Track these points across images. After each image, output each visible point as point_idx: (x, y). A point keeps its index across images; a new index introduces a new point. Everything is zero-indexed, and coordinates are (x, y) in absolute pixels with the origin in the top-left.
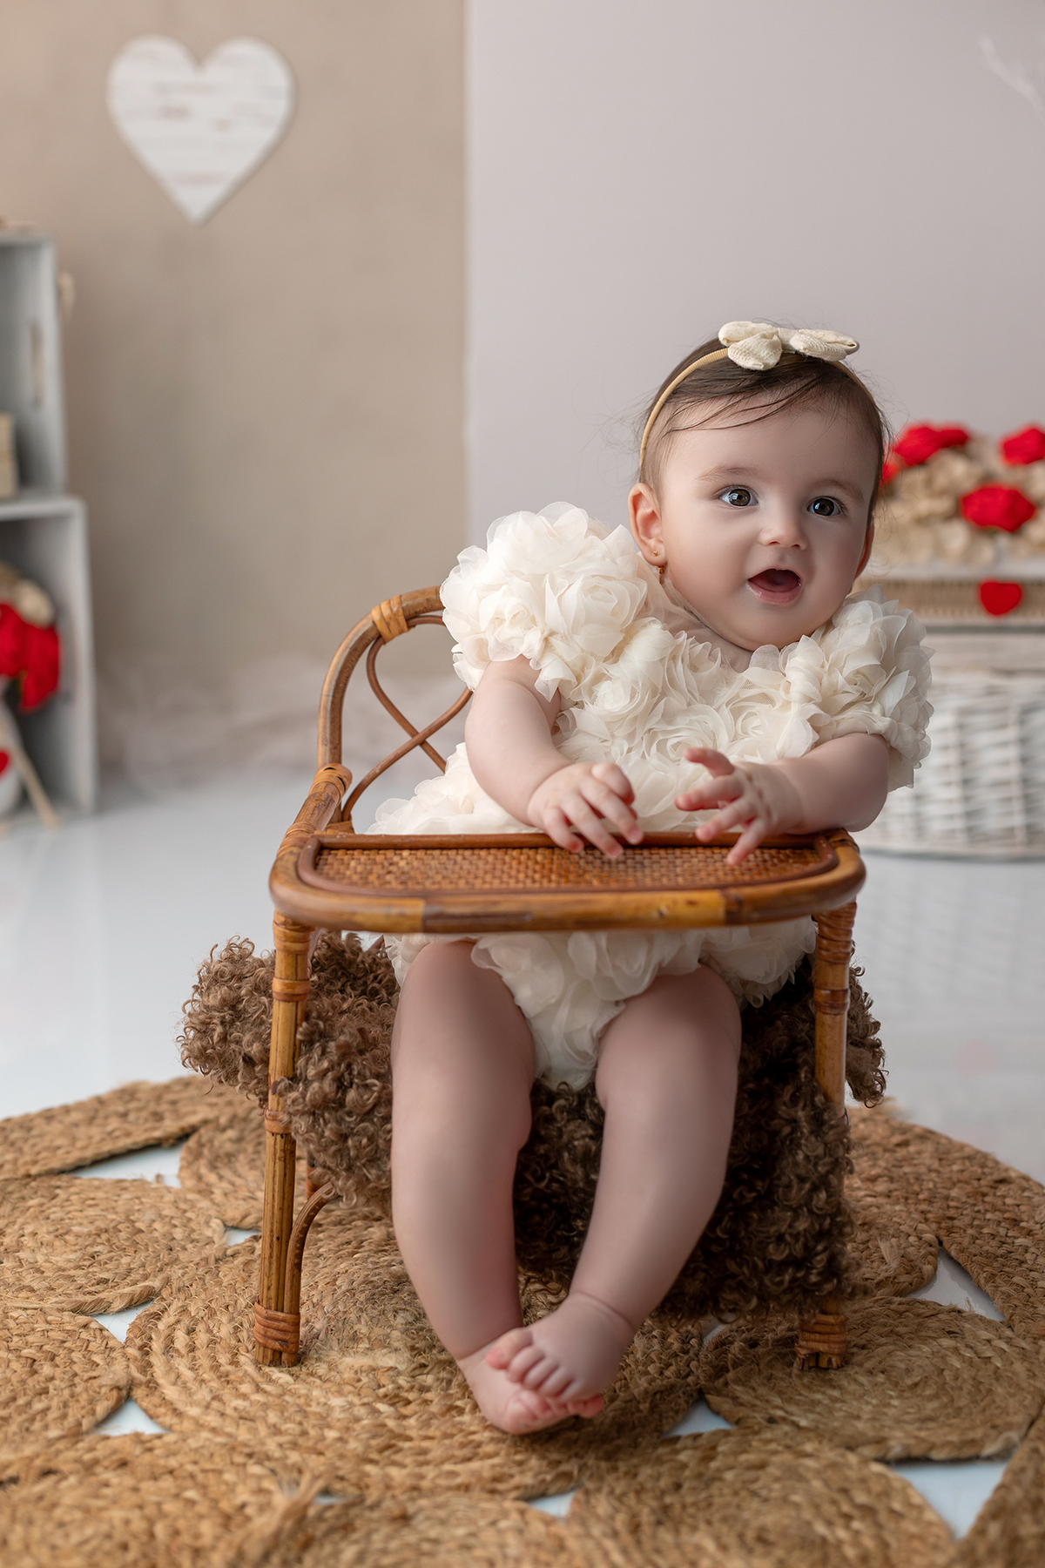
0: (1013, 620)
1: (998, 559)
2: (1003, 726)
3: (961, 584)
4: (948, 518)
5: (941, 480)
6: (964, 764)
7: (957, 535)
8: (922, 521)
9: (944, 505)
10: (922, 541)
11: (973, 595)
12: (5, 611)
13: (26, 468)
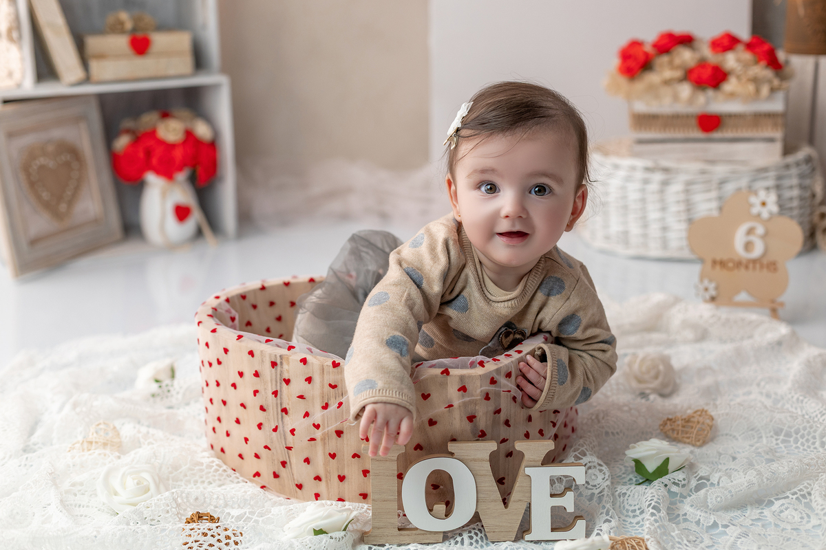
0: (716, 135)
1: (708, 102)
2: (709, 191)
3: (687, 116)
4: (681, 80)
5: (677, 61)
6: (688, 210)
7: (686, 90)
8: (667, 83)
9: (678, 74)
10: (667, 92)
11: (694, 122)
12: (189, 134)
13: (199, 60)
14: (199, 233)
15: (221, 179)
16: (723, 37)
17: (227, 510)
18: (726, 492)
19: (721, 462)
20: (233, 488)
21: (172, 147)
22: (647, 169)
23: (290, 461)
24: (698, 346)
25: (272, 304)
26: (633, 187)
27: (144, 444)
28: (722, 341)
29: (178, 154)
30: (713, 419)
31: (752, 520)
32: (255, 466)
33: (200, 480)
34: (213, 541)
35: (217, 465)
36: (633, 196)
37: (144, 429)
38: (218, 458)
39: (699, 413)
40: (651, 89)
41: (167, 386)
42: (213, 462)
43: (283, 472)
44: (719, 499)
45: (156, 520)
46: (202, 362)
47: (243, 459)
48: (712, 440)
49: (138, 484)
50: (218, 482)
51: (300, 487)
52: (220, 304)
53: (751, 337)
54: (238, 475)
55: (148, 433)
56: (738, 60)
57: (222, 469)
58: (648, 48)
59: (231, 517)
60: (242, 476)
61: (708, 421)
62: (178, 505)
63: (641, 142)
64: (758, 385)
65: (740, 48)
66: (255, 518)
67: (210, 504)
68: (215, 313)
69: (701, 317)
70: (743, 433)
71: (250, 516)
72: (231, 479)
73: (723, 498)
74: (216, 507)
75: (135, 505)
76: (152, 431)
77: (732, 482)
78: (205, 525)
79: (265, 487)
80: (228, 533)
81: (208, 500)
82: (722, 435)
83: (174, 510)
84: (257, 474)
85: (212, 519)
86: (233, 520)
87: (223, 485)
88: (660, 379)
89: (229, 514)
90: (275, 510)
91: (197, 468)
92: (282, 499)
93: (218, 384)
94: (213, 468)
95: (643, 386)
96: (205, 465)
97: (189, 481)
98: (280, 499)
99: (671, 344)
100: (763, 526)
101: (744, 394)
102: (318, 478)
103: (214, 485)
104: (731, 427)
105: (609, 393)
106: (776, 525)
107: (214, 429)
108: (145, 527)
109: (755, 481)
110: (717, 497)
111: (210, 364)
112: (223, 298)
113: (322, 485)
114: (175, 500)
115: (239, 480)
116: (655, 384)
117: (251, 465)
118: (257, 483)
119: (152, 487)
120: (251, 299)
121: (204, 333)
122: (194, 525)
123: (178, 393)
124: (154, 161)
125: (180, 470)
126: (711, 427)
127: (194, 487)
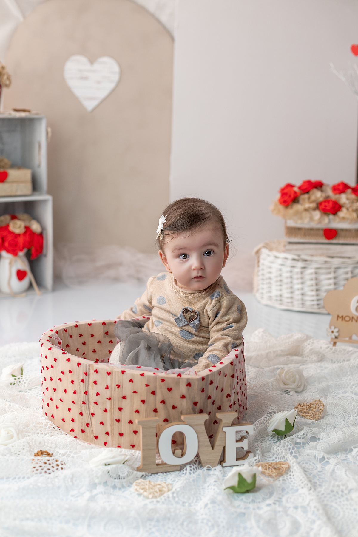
0: (334, 241)
1: (329, 222)
2: (329, 273)
3: (318, 229)
4: (314, 209)
5: (313, 198)
6: (317, 284)
7: (317, 215)
8: (306, 210)
9: (313, 205)
10: (307, 215)
11: (322, 233)
12: (27, 228)
13: (35, 186)
14: (31, 286)
15: (45, 256)
16: (339, 185)
17: (57, 450)
18: (326, 444)
19: (327, 429)
20: (59, 438)
21: (17, 236)
22: (294, 260)
23: (91, 423)
24: (319, 364)
25: (81, 335)
26: (286, 269)
27: (9, 412)
28: (333, 362)
29: (21, 240)
30: (324, 406)
31: (342, 460)
32: (72, 425)
33: (40, 433)
34: (49, 467)
35: (50, 424)
36: (286, 275)
37: (8, 403)
38: (51, 420)
39: (316, 402)
40: (297, 213)
41: (19, 378)
42: (48, 423)
43: (87, 429)
44: (323, 448)
45: (17, 454)
46: (43, 367)
47: (64, 421)
48: (323, 418)
49: (7, 433)
50: (50, 434)
51: (96, 437)
52: (53, 334)
53: (348, 360)
54: (61, 430)
55: (10, 405)
56: (348, 199)
57: (53, 427)
58: (296, 189)
59: (59, 454)
60: (63, 431)
61: (321, 407)
62: (30, 446)
63: (290, 243)
64: (351, 388)
65: (349, 191)
66: (72, 455)
67: (47, 446)
68: (50, 340)
69: (321, 348)
70: (341, 414)
71: (70, 454)
72: (57, 432)
73: (325, 447)
74: (51, 448)
75: (6, 445)
76: (12, 404)
77: (329, 437)
78: (45, 458)
79: (76, 437)
80: (58, 463)
81: (46, 444)
82: (329, 415)
83: (28, 448)
84: (72, 430)
85: (49, 455)
86: (60, 455)
87: (53, 435)
88: (296, 383)
89: (58, 452)
90: (83, 451)
91: (39, 426)
92: (86, 444)
93: (52, 380)
94: (48, 426)
95: (286, 386)
96: (43, 424)
97: (34, 433)
98: (85, 444)
99: (303, 363)
100: (347, 463)
101: (343, 393)
102: (107, 433)
103: (48, 435)
104: (334, 410)
105: (268, 390)
106: (354, 463)
107: (48, 404)
108: (13, 458)
109: (342, 437)
110: (321, 448)
111: (48, 368)
112: (55, 331)
113: (109, 438)
114: (29, 443)
115: (62, 433)
116: (293, 386)
117: (69, 425)
118: (72, 435)
119: (15, 435)
120: (69, 332)
121: (45, 351)
122: (39, 458)
123: (25, 383)
124: (7, 244)
125: (29, 427)
126: (322, 411)
127: (37, 436)
